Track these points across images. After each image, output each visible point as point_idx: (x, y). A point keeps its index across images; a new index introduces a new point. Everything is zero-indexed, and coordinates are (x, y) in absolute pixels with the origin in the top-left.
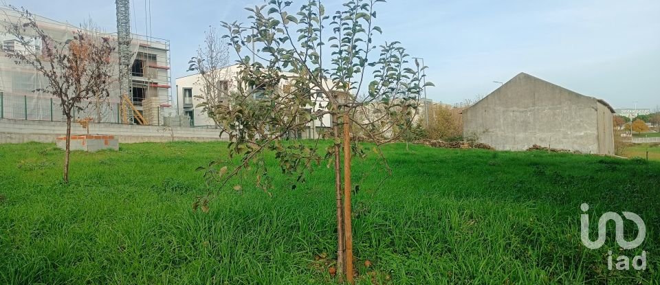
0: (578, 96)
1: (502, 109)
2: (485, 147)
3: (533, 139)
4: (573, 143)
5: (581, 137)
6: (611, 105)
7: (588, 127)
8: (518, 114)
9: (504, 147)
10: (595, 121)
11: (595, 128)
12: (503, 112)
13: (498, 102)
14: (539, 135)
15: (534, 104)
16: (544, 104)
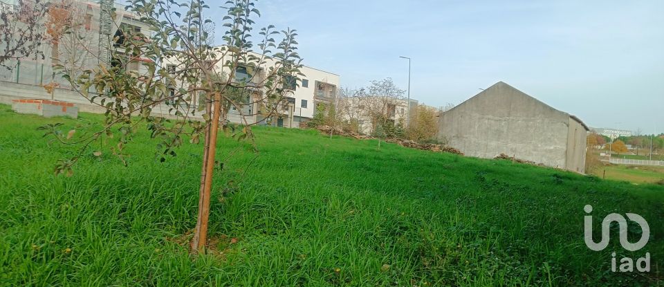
0: (552, 110)
1: (478, 116)
2: (455, 152)
3: (505, 148)
4: (543, 156)
5: (551, 151)
6: (584, 122)
7: (558, 142)
8: (493, 122)
9: (476, 153)
10: (566, 137)
11: (564, 144)
12: (479, 119)
13: (475, 108)
14: (511, 145)
15: (509, 115)
16: (518, 114)
